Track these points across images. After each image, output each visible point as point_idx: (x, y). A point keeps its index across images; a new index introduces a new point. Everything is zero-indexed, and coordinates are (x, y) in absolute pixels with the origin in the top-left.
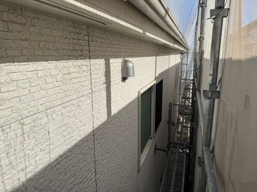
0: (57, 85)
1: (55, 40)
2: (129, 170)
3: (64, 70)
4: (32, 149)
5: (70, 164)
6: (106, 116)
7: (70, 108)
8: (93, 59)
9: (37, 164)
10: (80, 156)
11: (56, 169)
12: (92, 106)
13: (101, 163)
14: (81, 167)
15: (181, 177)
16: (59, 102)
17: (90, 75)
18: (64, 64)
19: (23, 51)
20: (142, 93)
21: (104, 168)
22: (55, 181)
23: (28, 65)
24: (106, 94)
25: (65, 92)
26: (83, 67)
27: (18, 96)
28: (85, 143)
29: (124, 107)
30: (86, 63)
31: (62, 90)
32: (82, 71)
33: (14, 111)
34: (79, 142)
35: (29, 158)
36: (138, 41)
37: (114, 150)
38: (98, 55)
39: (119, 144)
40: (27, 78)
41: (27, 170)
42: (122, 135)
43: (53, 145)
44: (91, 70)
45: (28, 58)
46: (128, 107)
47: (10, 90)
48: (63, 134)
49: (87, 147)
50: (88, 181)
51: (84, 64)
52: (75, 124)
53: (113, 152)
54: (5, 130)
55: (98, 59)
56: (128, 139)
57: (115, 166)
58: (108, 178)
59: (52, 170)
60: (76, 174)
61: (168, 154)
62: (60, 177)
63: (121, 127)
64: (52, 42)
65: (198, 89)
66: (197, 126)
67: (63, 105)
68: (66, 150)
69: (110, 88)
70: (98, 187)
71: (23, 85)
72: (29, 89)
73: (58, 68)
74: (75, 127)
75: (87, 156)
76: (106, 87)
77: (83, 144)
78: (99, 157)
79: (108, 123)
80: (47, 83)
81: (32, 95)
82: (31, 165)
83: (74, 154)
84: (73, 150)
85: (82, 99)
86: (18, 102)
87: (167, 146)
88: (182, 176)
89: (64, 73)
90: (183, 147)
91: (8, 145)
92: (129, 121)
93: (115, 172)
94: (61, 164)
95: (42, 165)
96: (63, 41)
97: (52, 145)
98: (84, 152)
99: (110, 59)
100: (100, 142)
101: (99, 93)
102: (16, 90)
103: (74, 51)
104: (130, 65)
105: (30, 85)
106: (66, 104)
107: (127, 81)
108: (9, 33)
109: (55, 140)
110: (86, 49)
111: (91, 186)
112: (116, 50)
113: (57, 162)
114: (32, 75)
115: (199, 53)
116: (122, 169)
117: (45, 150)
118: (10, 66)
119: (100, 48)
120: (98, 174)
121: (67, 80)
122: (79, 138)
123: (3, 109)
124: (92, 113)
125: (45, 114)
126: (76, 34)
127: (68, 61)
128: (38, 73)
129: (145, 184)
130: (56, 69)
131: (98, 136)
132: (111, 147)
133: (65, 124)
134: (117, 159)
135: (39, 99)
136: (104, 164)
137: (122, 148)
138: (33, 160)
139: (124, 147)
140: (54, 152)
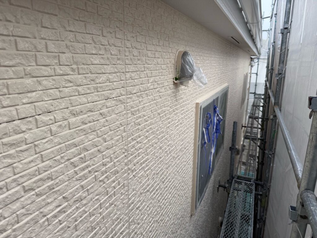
0: (61, 72)
4: (5, 188)
5: (84, 212)
8: (129, 38)
9: (17, 215)
10: (103, 197)
13: (139, 207)
14: (104, 214)
16: (64, 103)
18: (75, 36)
21: (142, 213)
25: (76, 86)
26: (111, 48)
30: (117, 41)
32: (110, 54)
37: (159, 187)
39: (167, 178)
42: (171, 165)
43: (52, 180)
44: (125, 56)
48: (71, 161)
49: (116, 182)
50: (116, 235)
51: (114, 44)
52: (95, 145)
53: (157, 190)
56: (179, 170)
57: (159, 209)
59: (50, 223)
60: (96, 227)
62: (65, 235)
63: (170, 153)
75: (115, 196)
78: (135, 198)
79: (150, 145)
80: (39, 64)
84: (91, 188)
85: (108, 103)
92: (182, 145)
93: (158, 219)
94: (67, 213)
97: (50, 180)
98: (110, 191)
100: (137, 175)
101: (138, 97)
106: (77, 109)
109: (56, 171)
114: (4, 43)
115: (281, 52)
116: (169, 214)
120: (133, 223)
121: (80, 65)
128: (19, 42)
130: (58, 40)
131: (135, 165)
132: (155, 183)
133: (75, 144)
134: (163, 200)
135: (21, 92)
136: (144, 207)
137: (171, 183)
138: (7, 209)
139: (173, 182)
140: (53, 192)
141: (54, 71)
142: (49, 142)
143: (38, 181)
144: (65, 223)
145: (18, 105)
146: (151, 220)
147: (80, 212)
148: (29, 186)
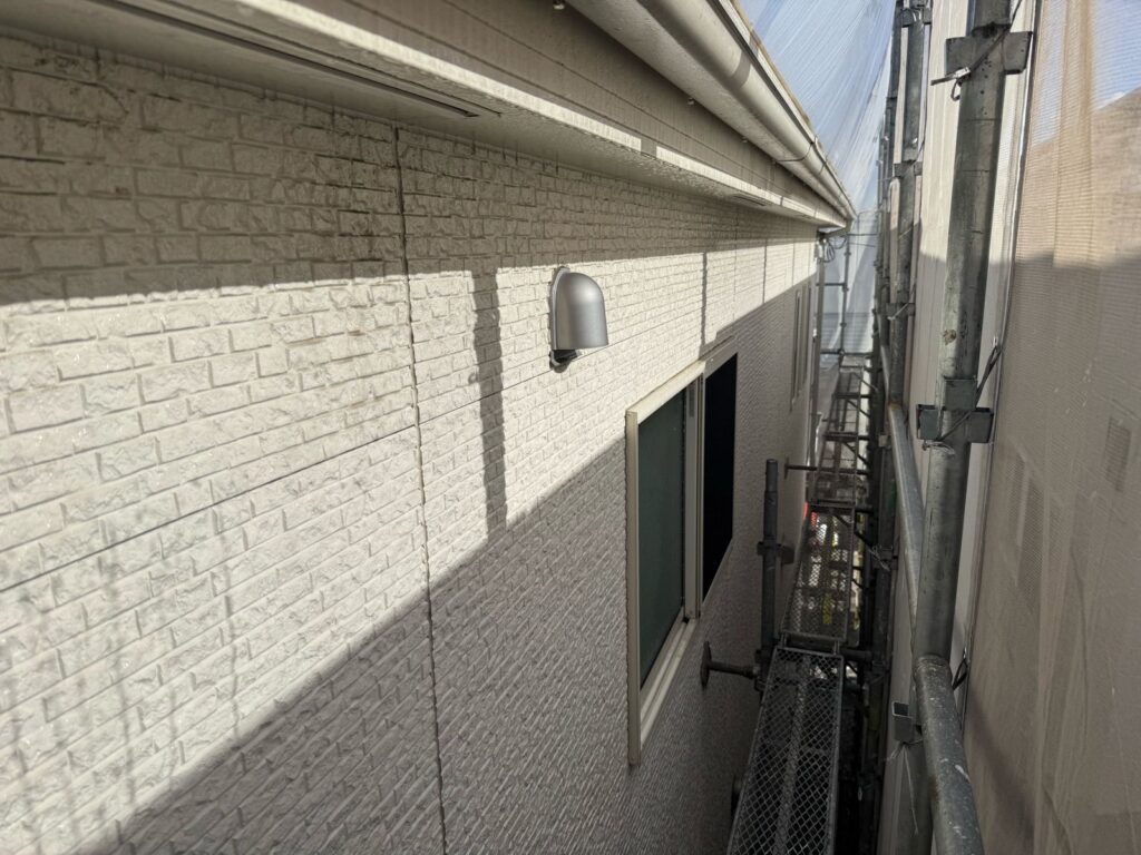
0: (263, 394)
1: (251, 193)
2: (587, 762)
3: (294, 325)
4: (156, 679)
5: (325, 743)
6: (482, 523)
7: (321, 491)
8: (419, 272)
9: (181, 743)
10: (368, 704)
11: (263, 767)
12: (418, 480)
13: (466, 734)
14: (373, 751)
15: (821, 791)
16: (273, 467)
17: (408, 342)
18: (291, 298)
19: (109, 243)
20: (641, 418)
21: (477, 753)
22: (260, 816)
23: (131, 308)
24: (479, 430)
25: (298, 421)
26: (376, 309)
27: (89, 445)
28: (393, 647)
29: (560, 484)
30: (391, 289)
31: (286, 413)
32: (373, 326)
33: (72, 512)
34: (366, 643)
35: (142, 719)
36: (622, 185)
37: (523, 676)
38: (443, 255)
39: (544, 649)
40: (129, 364)
41: (136, 772)
42: (555, 609)
43: (251, 659)
44: (411, 320)
45: (132, 275)
46: (581, 482)
47: (55, 422)
48: (291, 608)
49: (401, 662)
50: (406, 812)
51: (383, 296)
52: (347, 565)
53: (515, 685)
54: (34, 597)
55: (443, 273)
56: (583, 623)
57: (525, 743)
58: (498, 799)
59: (248, 767)
60: (354, 785)
61: (764, 687)
62: (282, 801)
63: (551, 572)
64: (238, 201)
65: (896, 397)
66: (893, 564)
67: (292, 482)
68: (306, 681)
69: (500, 401)
70: (451, 841)
71: (109, 397)
72: (139, 415)
73: (266, 318)
74: (347, 575)
75: (399, 703)
76: (479, 397)
77: (383, 650)
78: (453, 708)
79: (490, 554)
80: (217, 383)
81: (150, 440)
82: (152, 750)
83: (341, 696)
84: (338, 679)
85: (375, 451)
86: (90, 473)
87: (758, 652)
88: (826, 786)
89: (292, 339)
90: (828, 655)
91: (51, 661)
92: (588, 546)
93: (525, 774)
94: (285, 744)
95: (200, 749)
96: (286, 193)
97: (246, 658)
98: (385, 688)
99: (496, 272)
100: (456, 642)
101: (451, 423)
102: (80, 419)
103: (336, 240)
104: (588, 294)
105: (142, 397)
106: (303, 477)
107: (573, 365)
108: (44, 165)
109: (258, 637)
110: (387, 229)
111: (420, 836)
112: (525, 228)
113: (266, 732)
114: (149, 350)
115: (899, 234)
116: (556, 761)
117: (214, 683)
118: (52, 312)
119: (453, 220)
120: (452, 781)
121: (305, 369)
122: (365, 627)
123: (26, 504)
124: (420, 514)
125: (210, 522)
126: (343, 161)
127: (310, 284)
128: (177, 342)
129: (663, 823)
130: (254, 319)
131: (449, 615)
132: (509, 663)
133: (299, 567)
134: (536, 714)
135: (183, 454)
136: (479, 736)
137: (558, 664)
138: (161, 728)
139: (564, 662)
140: (252, 689)
141: (249, 392)
142: (242, 566)
143: (222, 662)
144: (282, 769)
145: (178, 485)
146: (504, 775)
147: (316, 742)
148: (204, 675)
